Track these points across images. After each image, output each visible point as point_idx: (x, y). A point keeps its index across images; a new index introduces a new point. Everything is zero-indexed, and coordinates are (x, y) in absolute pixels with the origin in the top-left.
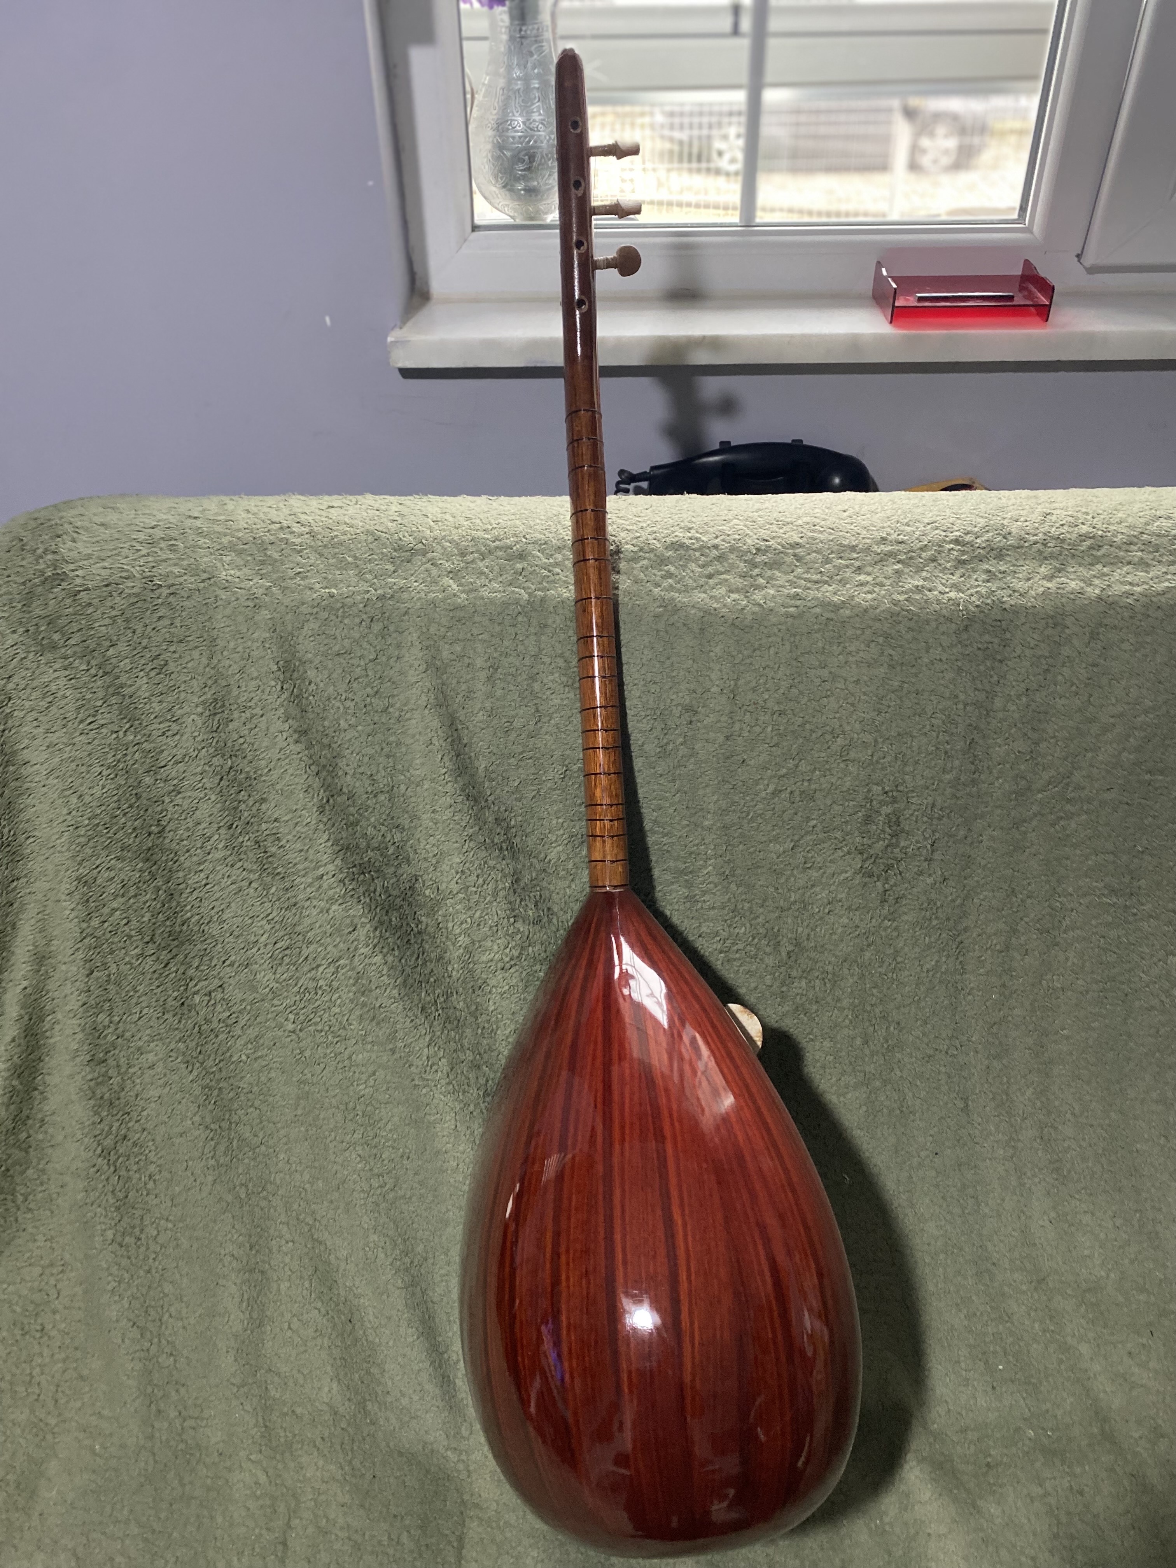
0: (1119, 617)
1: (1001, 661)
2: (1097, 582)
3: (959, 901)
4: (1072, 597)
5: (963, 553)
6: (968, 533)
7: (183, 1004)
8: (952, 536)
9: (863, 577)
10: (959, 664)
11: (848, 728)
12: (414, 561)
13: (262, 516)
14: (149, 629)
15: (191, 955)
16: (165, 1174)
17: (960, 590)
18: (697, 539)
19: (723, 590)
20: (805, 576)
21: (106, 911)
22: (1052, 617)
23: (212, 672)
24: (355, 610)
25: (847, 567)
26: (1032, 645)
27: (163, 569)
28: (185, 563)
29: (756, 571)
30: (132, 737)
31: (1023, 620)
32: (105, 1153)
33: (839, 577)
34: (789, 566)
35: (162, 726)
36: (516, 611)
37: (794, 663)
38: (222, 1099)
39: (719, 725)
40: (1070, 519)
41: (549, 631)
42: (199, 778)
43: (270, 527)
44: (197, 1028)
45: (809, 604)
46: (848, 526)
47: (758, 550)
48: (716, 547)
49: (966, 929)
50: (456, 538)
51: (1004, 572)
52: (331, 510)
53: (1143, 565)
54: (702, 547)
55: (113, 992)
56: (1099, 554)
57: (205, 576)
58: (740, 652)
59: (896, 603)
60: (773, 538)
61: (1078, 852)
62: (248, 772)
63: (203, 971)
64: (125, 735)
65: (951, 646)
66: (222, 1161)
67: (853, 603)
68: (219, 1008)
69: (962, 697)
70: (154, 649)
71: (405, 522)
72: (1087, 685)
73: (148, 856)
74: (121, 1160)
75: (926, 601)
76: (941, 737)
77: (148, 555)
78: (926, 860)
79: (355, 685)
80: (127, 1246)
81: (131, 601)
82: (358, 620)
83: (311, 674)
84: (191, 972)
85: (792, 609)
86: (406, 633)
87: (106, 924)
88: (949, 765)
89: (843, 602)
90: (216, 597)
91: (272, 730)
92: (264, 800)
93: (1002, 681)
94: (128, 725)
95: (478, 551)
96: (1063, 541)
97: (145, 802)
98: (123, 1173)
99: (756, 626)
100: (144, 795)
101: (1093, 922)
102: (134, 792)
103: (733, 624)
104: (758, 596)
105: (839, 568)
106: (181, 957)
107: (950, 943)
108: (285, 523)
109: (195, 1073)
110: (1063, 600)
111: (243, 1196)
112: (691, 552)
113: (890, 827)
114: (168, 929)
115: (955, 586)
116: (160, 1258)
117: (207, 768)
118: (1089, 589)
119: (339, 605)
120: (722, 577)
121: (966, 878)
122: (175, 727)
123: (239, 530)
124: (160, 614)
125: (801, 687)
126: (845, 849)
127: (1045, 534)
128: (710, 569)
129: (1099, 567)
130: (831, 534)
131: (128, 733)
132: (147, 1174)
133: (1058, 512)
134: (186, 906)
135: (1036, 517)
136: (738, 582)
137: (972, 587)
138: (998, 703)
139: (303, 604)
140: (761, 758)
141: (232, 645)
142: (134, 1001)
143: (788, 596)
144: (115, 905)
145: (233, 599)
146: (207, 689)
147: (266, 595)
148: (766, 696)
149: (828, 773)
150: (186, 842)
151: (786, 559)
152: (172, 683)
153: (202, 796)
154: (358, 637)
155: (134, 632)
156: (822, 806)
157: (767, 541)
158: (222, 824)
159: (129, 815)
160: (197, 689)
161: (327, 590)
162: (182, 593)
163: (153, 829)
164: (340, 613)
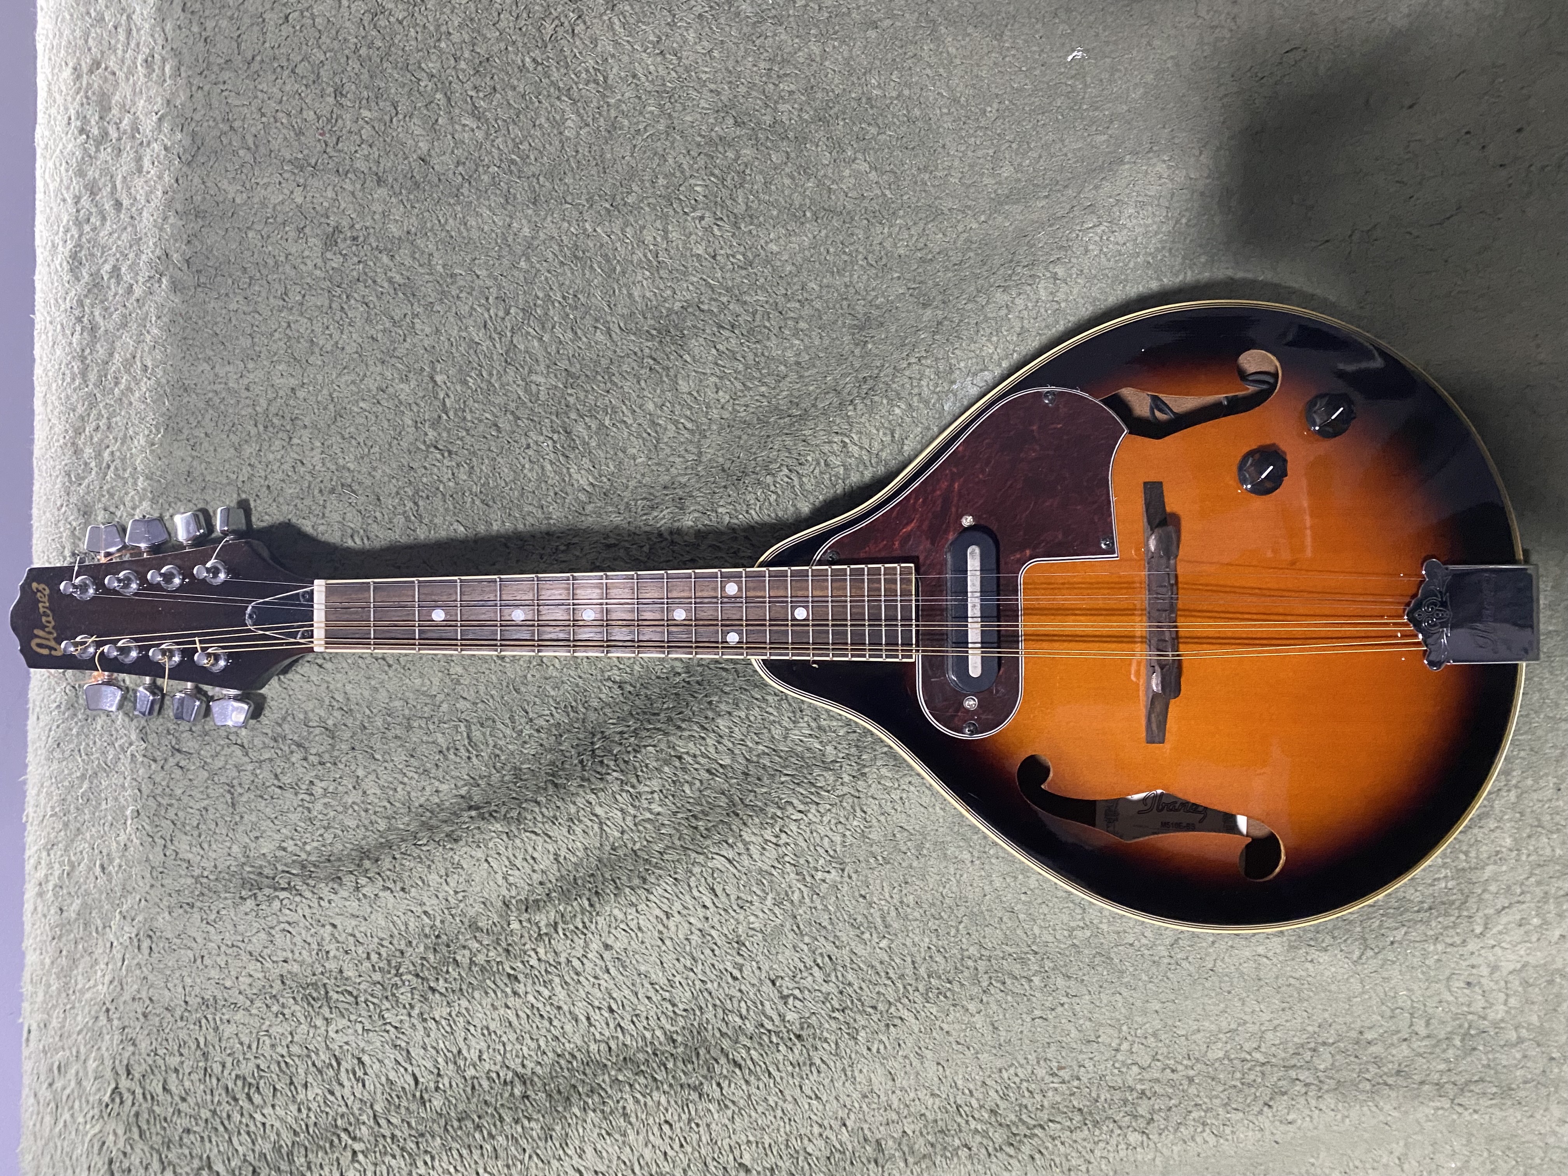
7: (799, 1037)
14: (183, 1106)
15: (723, 1028)
16: (1051, 1052)
19: (139, 182)
20: (120, 52)
24: (160, 777)
27: (91, 1086)
28: (83, 1050)
29: (113, 134)
30: (365, 1129)
34: (106, 80)
35: (346, 1083)
37: (255, 66)
38: (945, 972)
39: (359, 195)
42: (431, 1024)
44: (836, 1014)
45: (160, 42)
47: (82, 131)
48: (77, 200)
54: (78, 223)
57: (103, 1017)
58: (235, 153)
60: (67, 109)
62: (426, 948)
63: (748, 1010)
64: (361, 1140)
68: (808, 982)
70: (217, 1099)
73: (561, 1097)
74: (1025, 1118)
77: (71, 1109)
79: (286, 779)
81: (136, 1136)
82: (178, 774)
83: (267, 847)
84: (750, 1027)
85: (168, 69)
90: (133, 999)
94: (343, 1135)
97: (473, 1107)
98: (1043, 1116)
99: (193, 127)
100: (462, 1107)
102: (456, 1124)
103: (189, 164)
104: (148, 124)
106: (726, 1044)
109: (905, 1014)
112: (83, 239)
114: (680, 1064)
117: (416, 1013)
119: (151, 802)
120: (119, 186)
122: (349, 1063)
124: (160, 1090)
125: (296, 57)
128: (108, 206)
131: (358, 1135)
134: (644, 1038)
139: (148, 860)
140: (418, 131)
141: (214, 973)
143: (148, 76)
145: (138, 972)
146: (286, 1011)
147: (133, 920)
148: (310, 115)
149: (443, 29)
150: (542, 1043)
151: (96, 86)
152: (275, 1067)
153: (461, 1019)
154: (206, 774)
155: (188, 1131)
156: (502, 45)
157: (70, 119)
158: (508, 990)
159: (494, 1132)
160: (286, 1028)
161: (129, 822)
162: (126, 1055)
163: (517, 1092)
164: (165, 801)
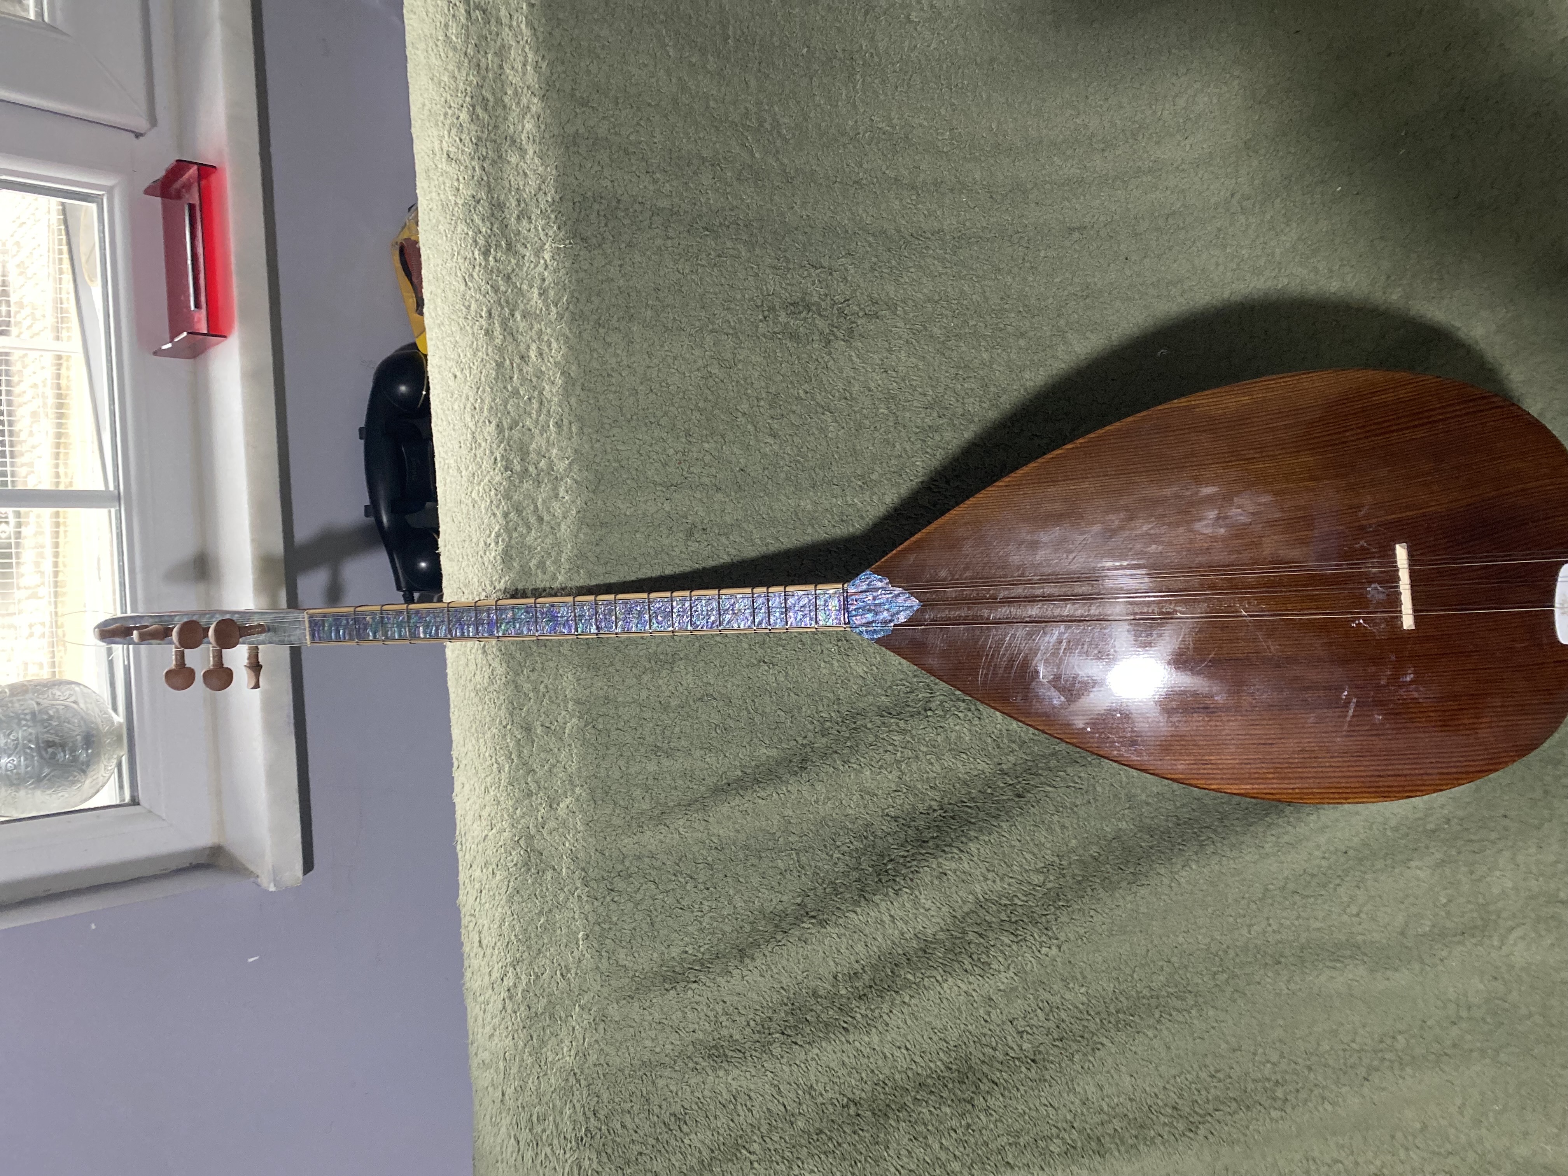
0: (563, 76)
1: (619, 201)
2: (524, 101)
3: (871, 239)
4: (543, 127)
5: (498, 246)
6: (475, 241)
7: (1033, 1061)
8: (479, 258)
9: (533, 354)
10: (623, 246)
11: (700, 363)
12: (540, 848)
13: (496, 1021)
14: (635, 1137)
15: (982, 1058)
16: (1208, 1061)
17: (542, 248)
18: (498, 535)
19: (556, 505)
20: (534, 416)
21: (943, 1156)
22: (567, 148)
23: (679, 1062)
24: (601, 910)
25: (521, 370)
26: (600, 168)
27: (567, 1127)
28: (558, 1103)
29: (531, 469)
30: (756, 1145)
31: (572, 179)
32: (1193, 1127)
33: (534, 380)
34: (523, 435)
35: (741, 1113)
36: (593, 731)
37: (633, 423)
38: (1128, 1009)
39: (705, 500)
40: (453, 132)
41: (612, 693)
42: (795, 1068)
43: (509, 1011)
44: (1057, 1043)
45: (567, 410)
46: (474, 372)
47: (506, 469)
48: (506, 515)
49: (898, 231)
50: (511, 803)
51: (519, 201)
52: (484, 942)
53: (502, 52)
54: (507, 530)
55: (1026, 1137)
56: (491, 98)
57: (572, 1080)
58: (624, 483)
59: (560, 316)
60: (492, 453)
61: (812, 115)
62: (787, 1013)
63: (997, 1043)
64: (754, 1153)
65: (604, 254)
66: (1192, 1002)
67: (563, 363)
68: (1034, 1022)
69: (659, 242)
70: (658, 1130)
71: (494, 860)
72: (639, 109)
73: (881, 1113)
74: (1197, 1109)
75: (557, 284)
76: (704, 262)
77: (551, 1145)
78: (831, 274)
79: (684, 903)
80: (1286, 1093)
81: (606, 1160)
82: (613, 906)
83: (675, 952)
84: (1000, 1056)
85: (574, 429)
86: (624, 850)
87: (957, 1153)
88: (732, 252)
89: (562, 374)
90: (595, 1065)
91: (739, 989)
92: (815, 994)
93: (640, 199)
94: (744, 1151)
95: (524, 777)
96: (479, 139)
97: (824, 1124)
98: (1210, 1107)
99: (595, 467)
100: (817, 1125)
101: (882, 97)
102: (815, 1137)
103: (594, 492)
104: (561, 466)
105: (523, 380)
106: (985, 1068)
107: (914, 247)
108: (504, 994)
109: (1104, 1040)
110: (547, 136)
111: (1225, 976)
112: (513, 542)
113: (800, 313)
114: (957, 1085)
115: (538, 253)
116: (1294, 1058)
117: (784, 1061)
118: (534, 109)
119: (597, 928)
120: (540, 507)
121: (847, 231)
122: (742, 1099)
123: (516, 1045)
124: (618, 1126)
125: (659, 414)
126: (827, 358)
127: (472, 159)
128: (533, 520)
129: (506, 99)
130: (484, 390)
131: (751, 1149)
132: (1209, 1079)
133: (445, 145)
134: (930, 1069)
135: (452, 169)
136: (545, 490)
137: (538, 235)
138: (663, 203)
139: (598, 968)
140: (738, 452)
141: (649, 1043)
142: (1034, 1114)
143: (559, 433)
144: (936, 1146)
145: (597, 1046)
146: (698, 1067)
147: (590, 1010)
148: (671, 452)
149: (749, 381)
150: (864, 1075)
151: (516, 437)
152: (694, 1106)
153: (814, 1062)
154: (632, 904)
155: (641, 1154)
156: (784, 385)
157: (496, 459)
158: (843, 1039)
159: (840, 1140)
160: (699, 1078)
161: (581, 943)
162: (593, 1103)
163: (852, 1112)
164: (606, 926)
